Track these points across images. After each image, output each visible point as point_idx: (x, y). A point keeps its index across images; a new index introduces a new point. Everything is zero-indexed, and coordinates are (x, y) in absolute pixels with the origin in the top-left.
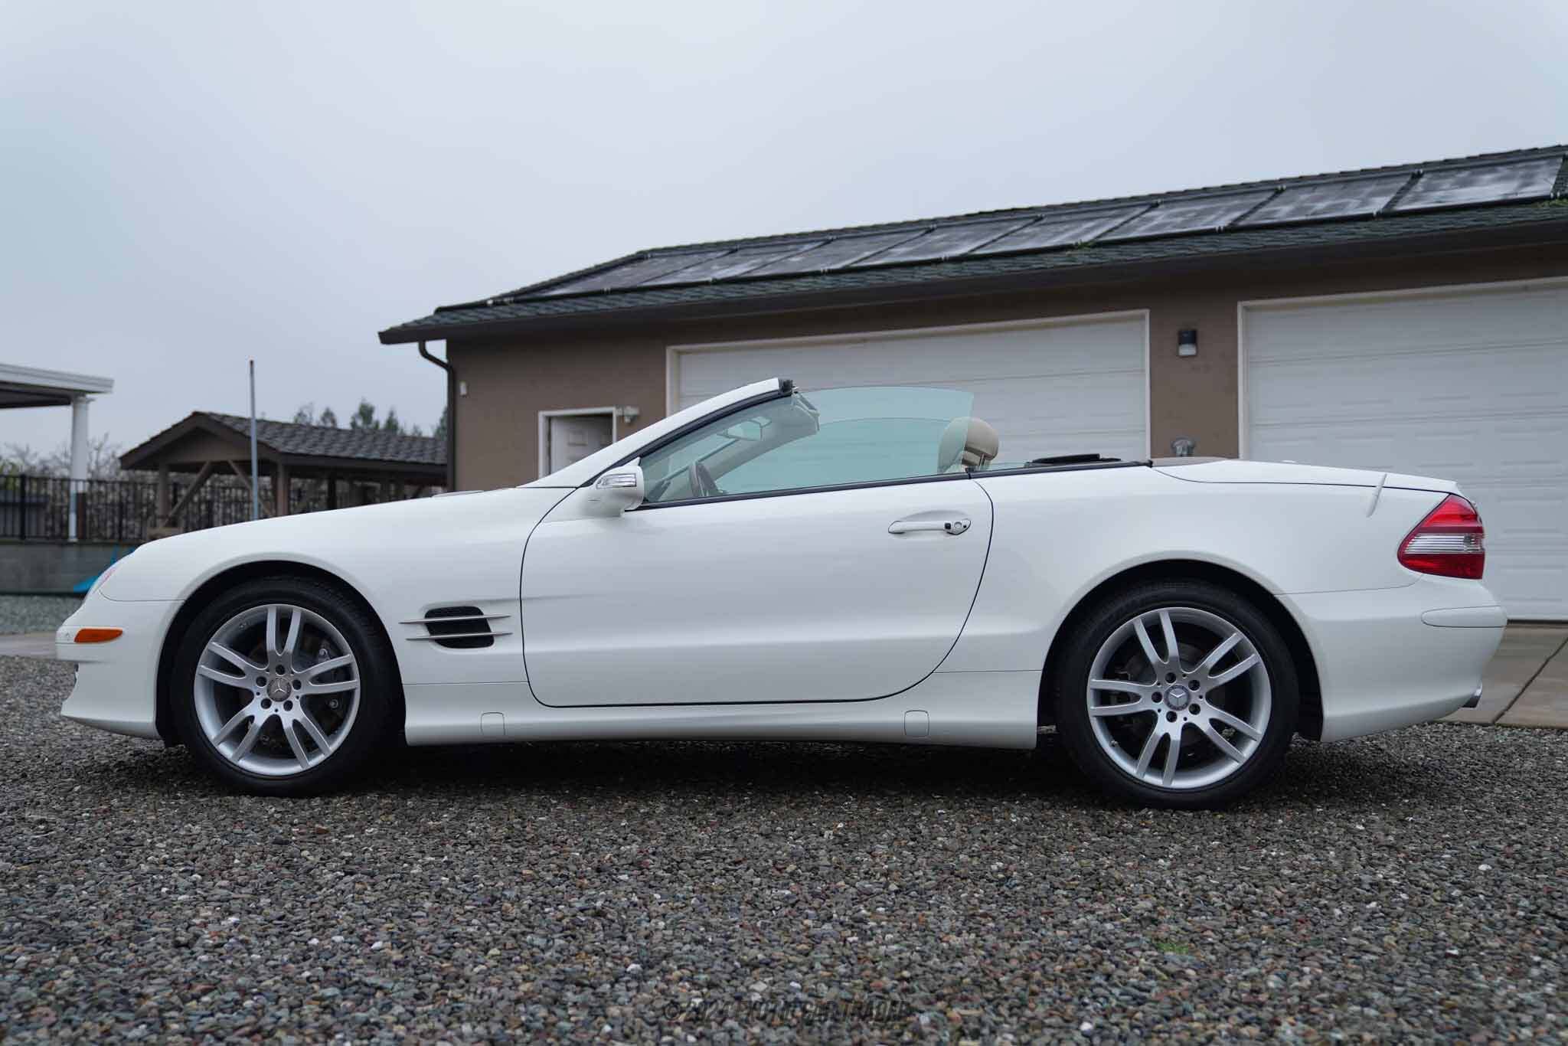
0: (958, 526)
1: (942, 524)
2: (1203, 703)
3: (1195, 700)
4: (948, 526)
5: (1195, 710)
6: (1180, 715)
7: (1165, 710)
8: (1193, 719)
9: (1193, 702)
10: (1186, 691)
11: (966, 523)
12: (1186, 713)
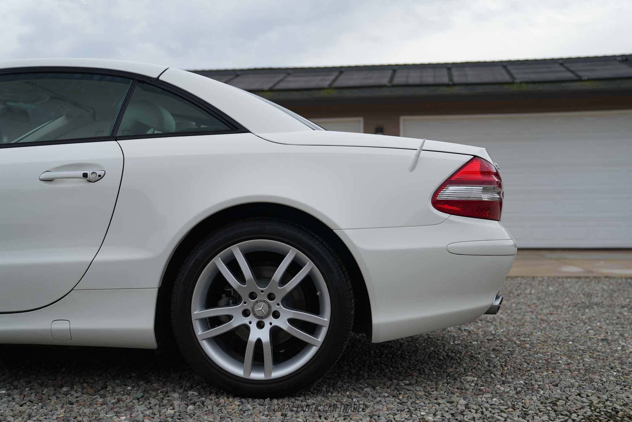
0: (94, 175)
1: (80, 173)
2: (282, 309)
3: (275, 308)
4: (85, 175)
5: (276, 315)
6: (267, 322)
7: (255, 321)
8: (276, 322)
9: (273, 309)
10: (267, 302)
11: (102, 173)
12: (271, 319)
